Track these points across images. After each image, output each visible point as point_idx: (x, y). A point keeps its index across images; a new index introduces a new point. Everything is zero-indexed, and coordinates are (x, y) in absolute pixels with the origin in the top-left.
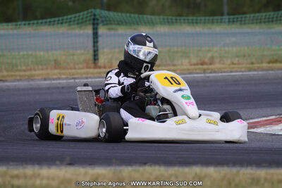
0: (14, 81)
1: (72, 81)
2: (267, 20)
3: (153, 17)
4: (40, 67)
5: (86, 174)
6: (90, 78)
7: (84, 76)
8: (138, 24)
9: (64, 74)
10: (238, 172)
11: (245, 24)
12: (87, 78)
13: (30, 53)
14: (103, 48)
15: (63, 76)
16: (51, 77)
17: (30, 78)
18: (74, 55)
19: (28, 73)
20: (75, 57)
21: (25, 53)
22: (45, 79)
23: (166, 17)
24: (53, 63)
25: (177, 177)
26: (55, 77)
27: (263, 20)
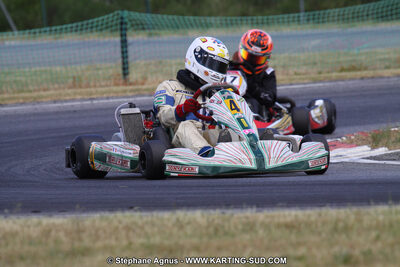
0: (16, 105)
1: (89, 102)
2: (350, 16)
3: (208, 19)
4: (56, 86)
5: (39, 224)
6: (112, 98)
7: (105, 96)
8: (188, 27)
9: (80, 94)
10: (232, 215)
11: (323, 22)
12: (108, 98)
13: (43, 68)
14: (135, 59)
15: (79, 97)
16: (62, 98)
17: (36, 101)
18: (98, 69)
19: (35, 94)
20: (100, 72)
21: (38, 69)
22: (55, 102)
23: (224, 18)
24: (71, 81)
25: (153, 224)
26: (68, 98)
27: (346, 16)
